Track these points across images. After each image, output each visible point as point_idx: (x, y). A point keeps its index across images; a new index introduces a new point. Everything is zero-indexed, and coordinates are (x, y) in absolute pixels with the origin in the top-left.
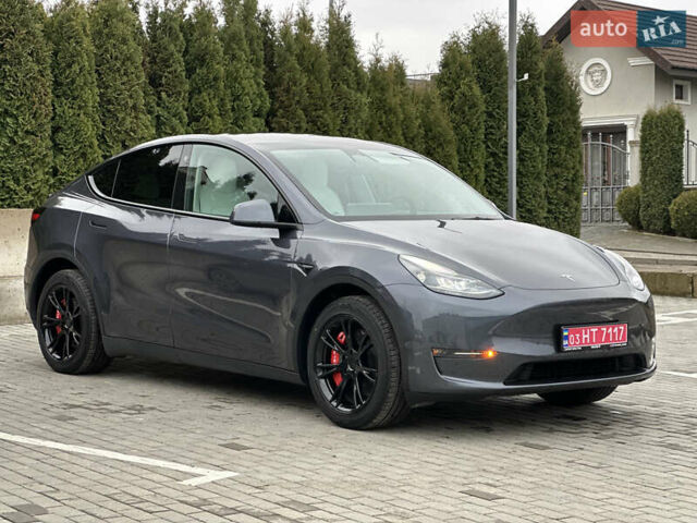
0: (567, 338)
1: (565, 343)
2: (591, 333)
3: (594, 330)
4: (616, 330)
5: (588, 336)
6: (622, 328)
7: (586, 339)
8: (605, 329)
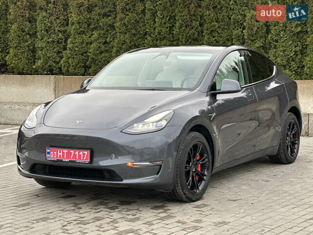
0: (49, 153)
1: (48, 156)
2: (63, 153)
3: (65, 151)
4: (81, 153)
5: (61, 154)
6: (86, 153)
7: (60, 155)
8: (73, 152)
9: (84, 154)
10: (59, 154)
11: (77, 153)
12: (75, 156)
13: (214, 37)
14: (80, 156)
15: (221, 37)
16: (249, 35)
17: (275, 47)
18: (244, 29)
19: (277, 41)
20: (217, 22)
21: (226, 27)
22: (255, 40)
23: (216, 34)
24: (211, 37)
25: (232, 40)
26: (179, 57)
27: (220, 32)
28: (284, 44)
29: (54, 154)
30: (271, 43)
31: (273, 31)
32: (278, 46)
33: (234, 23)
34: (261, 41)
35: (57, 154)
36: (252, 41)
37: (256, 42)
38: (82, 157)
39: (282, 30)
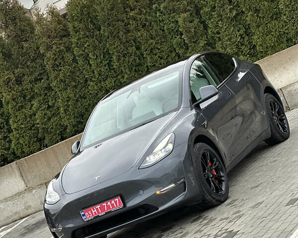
1: (84, 218)
2: (97, 209)
3: (98, 207)
4: (113, 202)
6: (117, 200)
7: (95, 212)
8: (105, 204)
9: (116, 202)
10: (93, 212)
11: (109, 203)
12: (108, 207)
13: (156, 55)
14: (112, 205)
15: (163, 51)
16: (189, 38)
17: (220, 39)
18: (181, 34)
19: (218, 33)
20: (152, 39)
21: (163, 40)
22: (197, 40)
23: (157, 51)
24: (153, 56)
25: (175, 50)
26: (149, 87)
27: (159, 47)
28: (226, 32)
29: (89, 213)
30: (214, 37)
31: (210, 24)
32: (221, 37)
33: (170, 33)
34: (203, 38)
35: (92, 212)
36: (195, 42)
37: (199, 42)
38: (115, 205)
39: (219, 21)
